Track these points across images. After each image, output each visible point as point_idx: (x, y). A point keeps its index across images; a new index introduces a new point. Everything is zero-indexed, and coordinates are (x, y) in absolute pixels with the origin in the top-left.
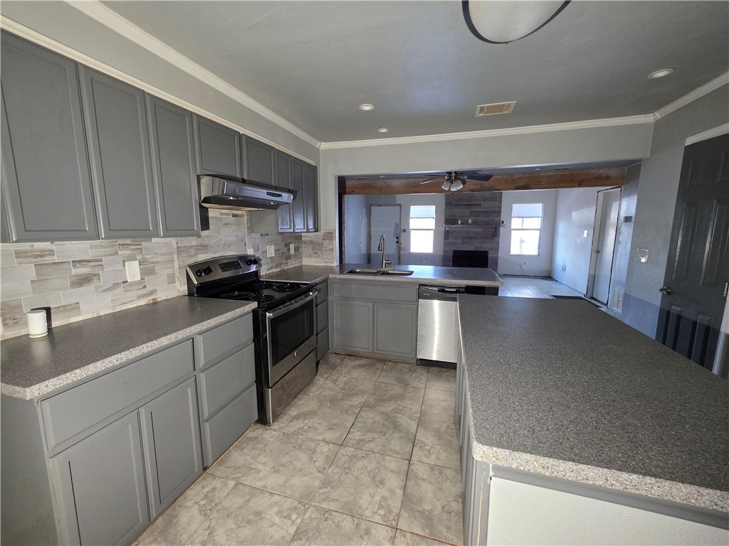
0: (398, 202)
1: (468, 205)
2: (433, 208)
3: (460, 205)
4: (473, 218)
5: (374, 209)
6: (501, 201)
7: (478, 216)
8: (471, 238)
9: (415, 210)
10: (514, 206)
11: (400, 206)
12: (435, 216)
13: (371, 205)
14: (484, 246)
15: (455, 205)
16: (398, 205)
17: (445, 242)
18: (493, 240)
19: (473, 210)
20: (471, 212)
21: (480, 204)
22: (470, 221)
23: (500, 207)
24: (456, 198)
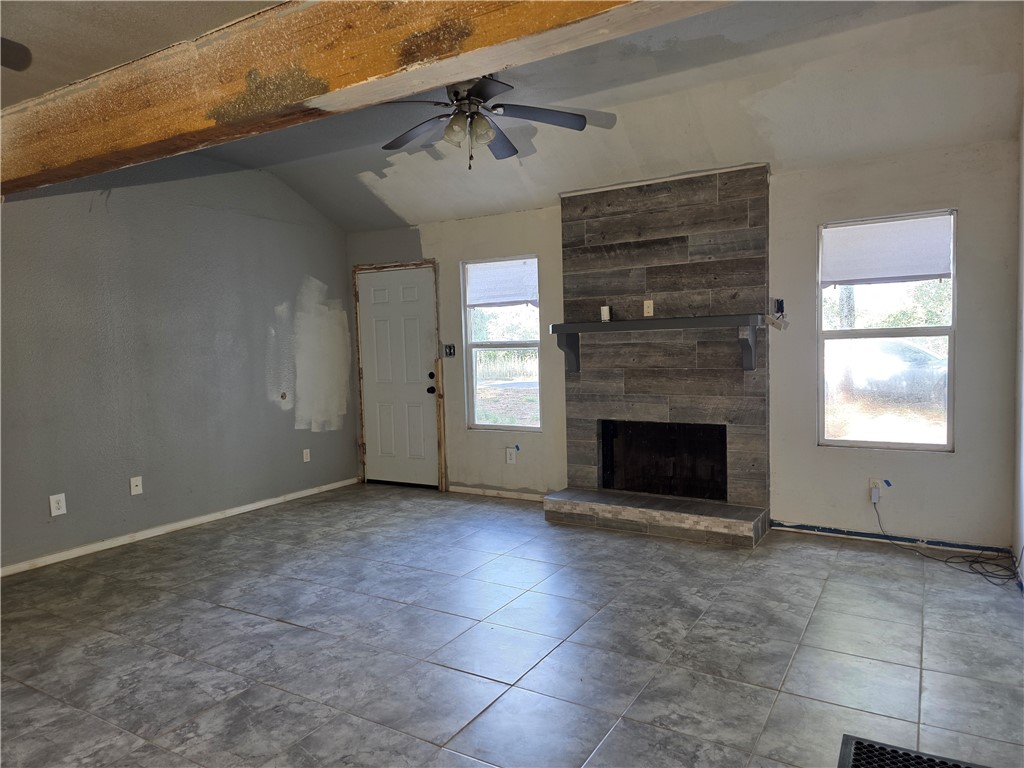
0: (426, 255)
1: (638, 245)
2: (532, 265)
3: (611, 248)
4: (662, 296)
5: (365, 281)
6: (762, 219)
7: (675, 287)
8: (656, 372)
9: (480, 278)
10: (829, 235)
11: (433, 263)
12: (536, 297)
13: (357, 269)
14: (710, 407)
15: (595, 250)
16: (427, 262)
17: (567, 390)
18: (740, 380)
19: (656, 263)
20: (651, 272)
21: (683, 239)
22: (649, 309)
23: (762, 244)
24: (595, 224)
